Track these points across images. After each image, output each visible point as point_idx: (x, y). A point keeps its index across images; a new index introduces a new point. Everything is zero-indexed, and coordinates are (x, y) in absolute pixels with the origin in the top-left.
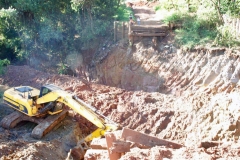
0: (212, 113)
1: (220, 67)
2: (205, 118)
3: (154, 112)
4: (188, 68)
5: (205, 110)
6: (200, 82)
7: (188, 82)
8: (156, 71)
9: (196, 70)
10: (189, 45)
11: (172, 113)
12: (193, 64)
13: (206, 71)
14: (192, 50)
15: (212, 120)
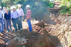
0: (60, 29)
1: (69, 19)
2: (58, 30)
3: (48, 28)
4: (61, 19)
5: (58, 28)
6: (64, 23)
7: (61, 23)
8: (54, 20)
9: (63, 20)
10: (62, 14)
11: (52, 29)
12: (63, 18)
13: (65, 20)
14: (63, 15)
15: (59, 31)
